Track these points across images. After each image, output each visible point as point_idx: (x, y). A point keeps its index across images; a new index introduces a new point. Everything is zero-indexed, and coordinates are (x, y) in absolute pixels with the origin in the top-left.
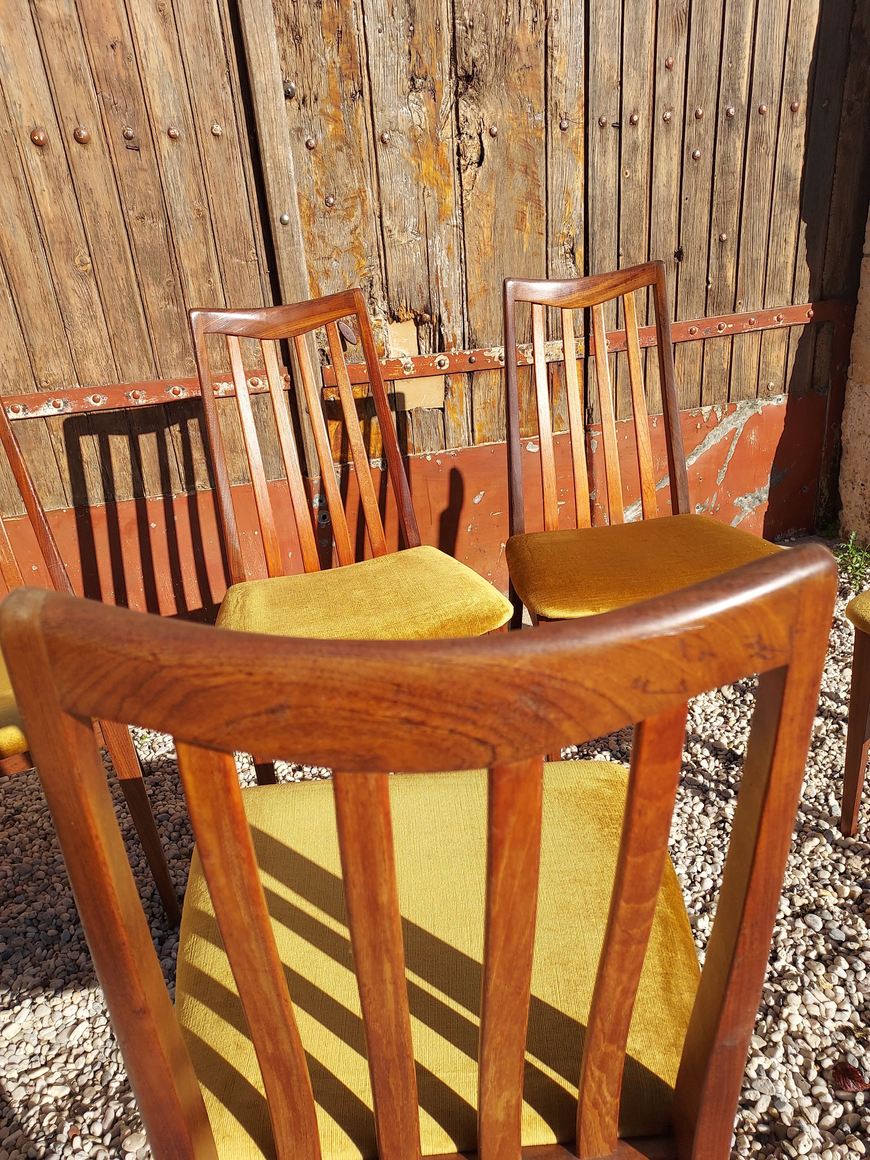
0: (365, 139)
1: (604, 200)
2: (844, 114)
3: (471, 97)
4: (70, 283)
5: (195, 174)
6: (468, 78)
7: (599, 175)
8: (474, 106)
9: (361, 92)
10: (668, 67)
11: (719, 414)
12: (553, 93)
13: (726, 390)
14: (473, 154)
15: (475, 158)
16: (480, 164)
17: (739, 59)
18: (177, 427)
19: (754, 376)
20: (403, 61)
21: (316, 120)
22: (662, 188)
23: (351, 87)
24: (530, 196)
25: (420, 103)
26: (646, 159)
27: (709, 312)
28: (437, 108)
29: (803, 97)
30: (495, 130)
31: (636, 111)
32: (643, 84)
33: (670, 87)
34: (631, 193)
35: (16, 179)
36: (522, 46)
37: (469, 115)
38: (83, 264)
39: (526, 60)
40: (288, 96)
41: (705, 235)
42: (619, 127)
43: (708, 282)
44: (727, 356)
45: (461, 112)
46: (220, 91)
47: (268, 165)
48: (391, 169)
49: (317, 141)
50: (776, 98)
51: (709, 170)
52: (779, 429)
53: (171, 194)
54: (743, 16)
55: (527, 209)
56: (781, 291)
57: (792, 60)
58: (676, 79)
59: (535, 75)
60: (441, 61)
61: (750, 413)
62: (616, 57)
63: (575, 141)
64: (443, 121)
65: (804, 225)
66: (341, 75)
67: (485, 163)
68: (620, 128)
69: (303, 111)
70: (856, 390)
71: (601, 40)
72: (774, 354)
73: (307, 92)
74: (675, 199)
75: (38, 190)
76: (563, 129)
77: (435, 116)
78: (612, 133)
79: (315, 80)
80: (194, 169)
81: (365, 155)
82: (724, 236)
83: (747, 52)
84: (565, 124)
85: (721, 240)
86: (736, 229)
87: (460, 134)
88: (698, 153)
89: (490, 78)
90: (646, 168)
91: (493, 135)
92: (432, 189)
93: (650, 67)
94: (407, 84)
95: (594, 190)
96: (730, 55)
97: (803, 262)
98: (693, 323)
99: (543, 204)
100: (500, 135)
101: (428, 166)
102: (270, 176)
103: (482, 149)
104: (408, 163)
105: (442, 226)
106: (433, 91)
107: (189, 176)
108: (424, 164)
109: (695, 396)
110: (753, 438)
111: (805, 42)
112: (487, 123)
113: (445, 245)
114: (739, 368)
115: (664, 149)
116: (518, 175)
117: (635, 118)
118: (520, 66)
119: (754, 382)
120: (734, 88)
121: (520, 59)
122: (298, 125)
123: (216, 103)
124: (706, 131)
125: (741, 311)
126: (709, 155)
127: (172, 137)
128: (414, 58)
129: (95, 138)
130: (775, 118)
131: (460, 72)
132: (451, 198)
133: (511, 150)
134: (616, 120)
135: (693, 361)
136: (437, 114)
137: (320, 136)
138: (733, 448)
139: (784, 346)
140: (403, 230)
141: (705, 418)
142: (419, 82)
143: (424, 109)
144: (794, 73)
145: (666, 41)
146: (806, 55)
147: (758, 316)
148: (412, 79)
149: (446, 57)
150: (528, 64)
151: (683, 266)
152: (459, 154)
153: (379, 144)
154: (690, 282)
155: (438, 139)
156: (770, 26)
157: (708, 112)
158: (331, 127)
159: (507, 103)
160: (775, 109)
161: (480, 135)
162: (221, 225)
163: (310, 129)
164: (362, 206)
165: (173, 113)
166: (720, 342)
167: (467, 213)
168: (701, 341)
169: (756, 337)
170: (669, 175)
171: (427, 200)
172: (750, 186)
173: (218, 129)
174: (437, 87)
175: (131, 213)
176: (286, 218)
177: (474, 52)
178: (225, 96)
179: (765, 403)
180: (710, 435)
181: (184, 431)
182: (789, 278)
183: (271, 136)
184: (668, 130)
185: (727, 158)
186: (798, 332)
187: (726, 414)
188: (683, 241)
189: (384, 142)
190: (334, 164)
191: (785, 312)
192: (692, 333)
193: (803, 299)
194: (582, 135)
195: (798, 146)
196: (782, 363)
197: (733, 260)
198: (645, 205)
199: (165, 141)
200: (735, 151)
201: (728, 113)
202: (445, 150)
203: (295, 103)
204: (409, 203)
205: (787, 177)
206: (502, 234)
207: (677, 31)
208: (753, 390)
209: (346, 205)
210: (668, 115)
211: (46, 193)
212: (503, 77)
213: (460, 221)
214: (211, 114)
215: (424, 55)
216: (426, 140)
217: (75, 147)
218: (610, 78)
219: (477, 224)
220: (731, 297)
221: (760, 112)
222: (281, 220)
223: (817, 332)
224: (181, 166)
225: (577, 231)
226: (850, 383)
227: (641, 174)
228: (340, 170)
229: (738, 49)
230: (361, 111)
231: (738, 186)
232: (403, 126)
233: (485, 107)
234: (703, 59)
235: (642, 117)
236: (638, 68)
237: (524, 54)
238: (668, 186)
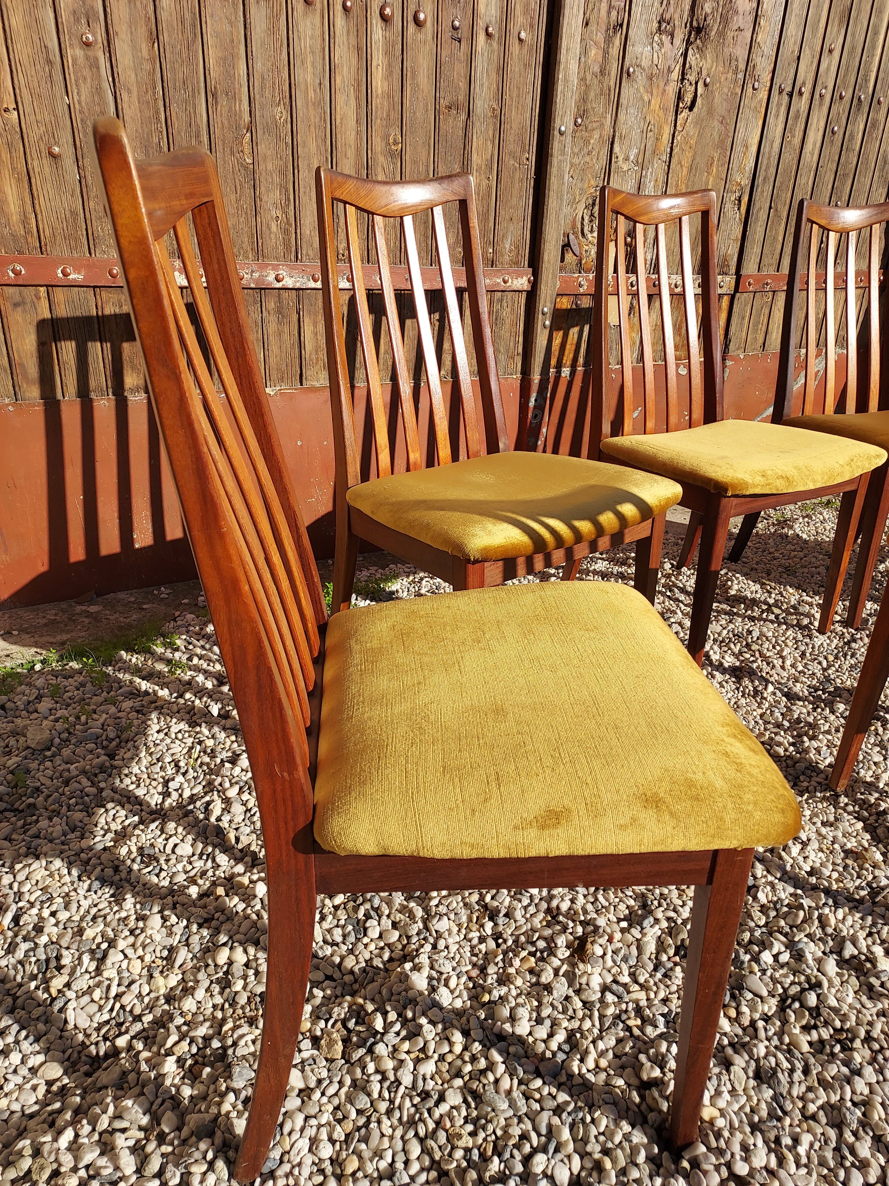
0: (615, 70)
1: (769, 158)
3: (698, 48)
4: (381, 159)
5: (497, 73)
6: (699, 30)
7: (770, 135)
8: (698, 56)
9: (621, 25)
10: (830, 51)
12: (753, 56)
14: (688, 98)
15: (690, 103)
16: (691, 109)
17: (873, 55)
20: (657, 4)
22: (808, 155)
23: (614, 20)
24: (720, 144)
25: (661, 45)
26: (804, 127)
27: (818, 267)
28: (672, 52)
30: (708, 80)
31: (804, 84)
32: (813, 62)
33: (828, 69)
34: (788, 154)
35: (359, 49)
36: (740, 10)
37: (693, 63)
38: (395, 143)
39: (740, 23)
41: (827, 200)
42: (791, 95)
44: (823, 307)
45: (688, 59)
46: (532, 1)
47: (560, 76)
48: (629, 101)
51: (840, 145)
53: (476, 88)
54: (882, 20)
55: (716, 156)
56: (865, 257)
58: (834, 62)
59: (744, 37)
60: (683, 9)
62: (800, 34)
63: (760, 101)
64: (674, 65)
67: (695, 110)
71: (793, 18)
74: (814, 166)
75: (374, 64)
76: (754, 89)
78: (786, 98)
80: (498, 70)
81: (612, 84)
83: (879, 51)
84: (757, 85)
86: (847, 199)
87: (683, 79)
88: (835, 129)
89: (713, 33)
90: (801, 135)
91: (705, 86)
92: (654, 125)
93: (819, 48)
94: (656, 25)
95: (765, 148)
96: (868, 51)
99: (728, 153)
100: (712, 86)
101: (656, 104)
102: (560, 87)
103: (696, 96)
104: (642, 98)
105: (655, 160)
106: (672, 35)
107: (494, 75)
108: (653, 101)
112: (704, 73)
113: (654, 178)
115: (815, 121)
116: (716, 123)
117: (802, 90)
118: (736, 27)
120: (866, 80)
121: (737, 21)
123: (528, 9)
124: (844, 111)
126: (842, 132)
127: (488, 35)
128: (665, 3)
129: (429, 24)
130: (886, 109)
131: (695, 24)
132: (665, 136)
133: (716, 101)
134: (790, 89)
136: (671, 58)
140: (627, 159)
142: (664, 25)
143: (663, 51)
145: (833, 29)
148: (659, 22)
149: (687, 8)
150: (742, 27)
152: (679, 97)
153: (625, 75)
155: (667, 80)
157: (847, 94)
158: (592, 53)
159: (721, 58)
162: (507, 126)
164: (602, 130)
165: (493, 10)
167: (674, 152)
170: (814, 144)
171: (649, 134)
172: (862, 164)
173: (523, 35)
174: (675, 33)
175: (442, 101)
176: (563, 129)
177: (708, 7)
178: (535, 4)
183: (567, 50)
184: (821, 105)
185: (852, 137)
190: (587, 88)
194: (766, 97)
198: (795, 167)
199: (481, 38)
200: (858, 132)
201: (860, 98)
202: (670, 91)
204: (635, 135)
205: (885, 160)
206: (694, 175)
207: (840, 22)
209: (589, 127)
210: (823, 91)
211: (380, 68)
212: (723, 34)
213: (668, 158)
214: (521, 20)
216: (659, 79)
217: (411, 28)
218: (793, 52)
219: (680, 163)
221: (879, 102)
222: (559, 129)
224: (489, 64)
225: (746, 182)
227: (797, 139)
229: (874, 47)
230: (617, 42)
231: (855, 163)
232: (645, 63)
233: (706, 58)
234: (853, 48)
235: (806, 90)
236: (812, 48)
237: (741, 17)
238: (812, 155)
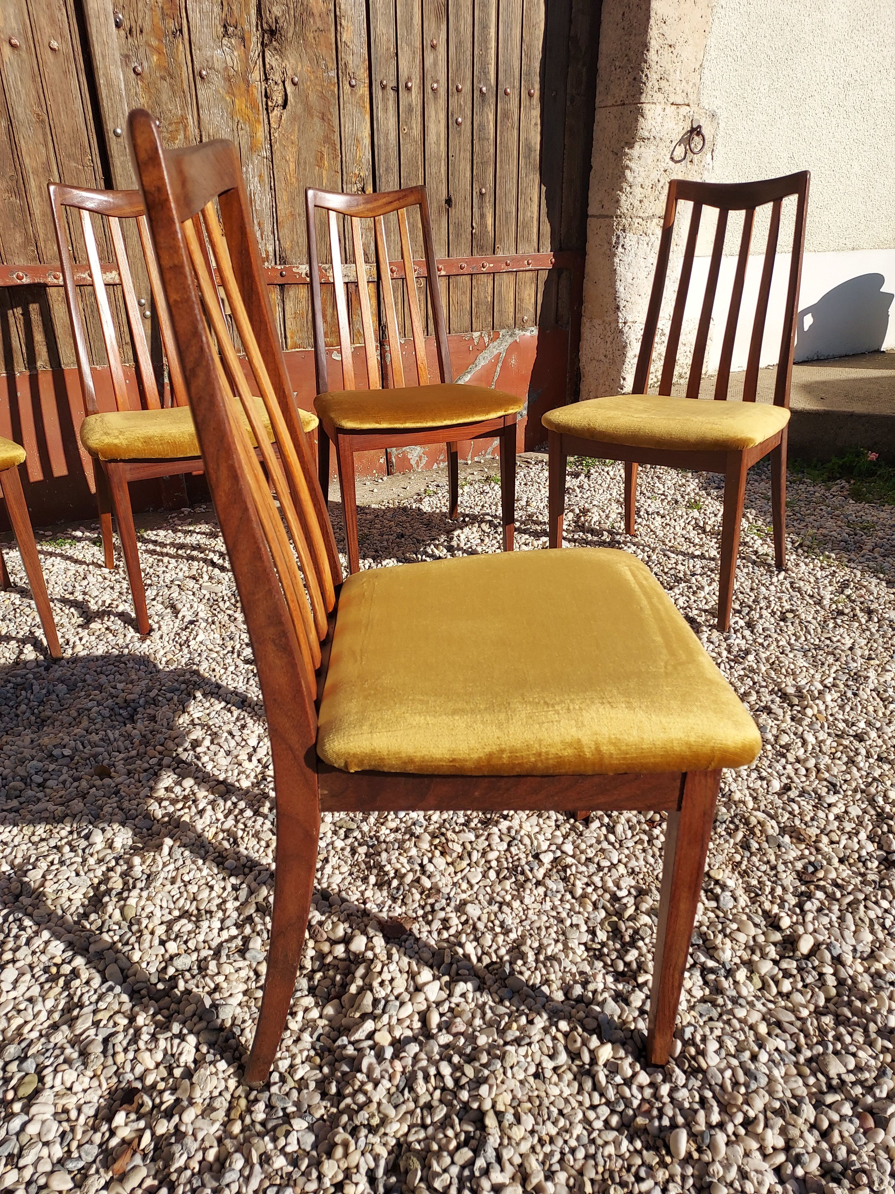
0: (185, 73)
1: (387, 149)
2: (568, 103)
3: (275, 49)
5: (34, 81)
6: (272, 33)
7: (383, 129)
8: (278, 57)
9: (181, 31)
10: (433, 47)
11: (486, 339)
12: (342, 55)
13: (490, 319)
14: (278, 98)
15: (280, 102)
16: (284, 106)
17: (487, 49)
18: (19, 311)
19: (512, 310)
20: (217, 9)
21: (142, 50)
22: (433, 145)
23: (172, 25)
24: (327, 139)
25: (232, 48)
26: (419, 119)
27: (475, 251)
28: (247, 54)
29: (537, 86)
30: (296, 79)
31: (409, 79)
32: (414, 58)
33: (435, 63)
34: (409, 146)
36: (316, 12)
37: (274, 64)
39: (319, 24)
40: (118, 25)
41: (469, 188)
42: (396, 90)
43: (473, 227)
44: (490, 291)
45: (267, 60)
46: (57, 12)
47: (102, 81)
48: (209, 102)
49: (143, 68)
50: (517, 84)
51: (469, 134)
52: (533, 355)
53: (12, 96)
54: (488, 15)
55: (325, 151)
56: (529, 241)
57: (526, 55)
58: (440, 57)
59: (327, 38)
60: (248, 14)
61: (510, 340)
62: (392, 32)
63: (362, 97)
64: (252, 66)
65: (544, 188)
66: (163, 13)
67: (289, 107)
68: (398, 91)
69: (130, 40)
70: (588, 325)
71: (379, 17)
72: (527, 293)
73: (134, 25)
74: (444, 155)
76: (352, 86)
77: (246, 60)
78: (392, 94)
79: (141, 15)
80: (34, 77)
81: (186, 87)
82: (484, 190)
83: (493, 44)
84: (353, 82)
85: (481, 193)
86: (492, 185)
87: (267, 79)
88: (460, 120)
89: (290, 35)
90: (419, 127)
91: (294, 84)
92: (245, 123)
93: (418, 44)
94: (221, 30)
95: (379, 140)
96: (480, 45)
97: (544, 218)
98: (463, 260)
99: (338, 147)
100: (300, 83)
101: (240, 103)
102: (103, 91)
103: (286, 95)
104: (223, 98)
105: (254, 157)
106: (243, 39)
107: (29, 83)
108: (237, 101)
109: (467, 323)
110: (513, 362)
111: (536, 42)
112: (290, 73)
113: (257, 173)
114: (500, 301)
115: (433, 113)
116: (316, 120)
117: (410, 85)
118: (314, 28)
119: (512, 314)
120: (485, 72)
121: (314, 22)
122: (126, 52)
123: (53, 21)
124: (465, 103)
125: (500, 254)
126: (469, 122)
127: (13, 46)
128: (226, 8)
130: (517, 99)
131: (265, 26)
132: (261, 133)
133: (310, 98)
134: (394, 84)
135: (464, 293)
136: (247, 59)
137: (145, 64)
138: (498, 369)
139: (533, 286)
141: (476, 341)
142: (231, 29)
143: (236, 53)
144: (529, 66)
145: (431, 25)
146: (537, 53)
147: (513, 259)
148: (225, 27)
149: (253, 12)
150: (321, 28)
151: (452, 212)
152: (266, 96)
153: (198, 78)
154: (458, 225)
155: (248, 81)
156: (509, 26)
157: (466, 87)
158: (155, 58)
159: (305, 58)
160: (517, 92)
161: (284, 82)
162: (59, 131)
163: (137, 57)
164: (185, 131)
165: (14, 25)
166: (484, 278)
167: (275, 148)
168: (469, 277)
169: (512, 277)
170: (438, 135)
171: (241, 133)
172: (501, 151)
173: (55, 44)
174: (246, 36)
176: (118, 130)
177: (277, 10)
178: (61, 16)
179: (522, 333)
180: (480, 357)
181: (26, 314)
182: (535, 230)
183: (103, 57)
184: (436, 98)
185: (482, 127)
186: (544, 275)
187: (492, 340)
188: (451, 192)
189: (202, 78)
190: (158, 91)
191: (534, 258)
192: (462, 268)
193: (547, 250)
194: (367, 93)
195: (536, 124)
196: (533, 301)
197: (491, 210)
198: (420, 158)
199: (6, 49)
200: (488, 122)
201: (481, 90)
202: (255, 91)
203: (122, 33)
204: (225, 133)
205: (530, 149)
206: (305, 169)
207: (438, 19)
208: (512, 322)
209: (170, 129)
210: (435, 85)
212: (301, 35)
213: (269, 154)
214: (48, 30)
215: (234, 8)
216: (239, 80)
218: (388, 49)
219: (283, 158)
220: (491, 241)
221: (506, 93)
222: (114, 132)
223: (559, 277)
224: (21, 73)
225: (366, 173)
226: (584, 320)
227: (416, 131)
228: (164, 97)
229: (485, 41)
230: (181, 47)
231: (492, 151)
232: (218, 65)
233: (287, 59)
234: (460, 44)
235: (415, 84)
236: (409, 45)
237: (317, 19)
238: (438, 144)
